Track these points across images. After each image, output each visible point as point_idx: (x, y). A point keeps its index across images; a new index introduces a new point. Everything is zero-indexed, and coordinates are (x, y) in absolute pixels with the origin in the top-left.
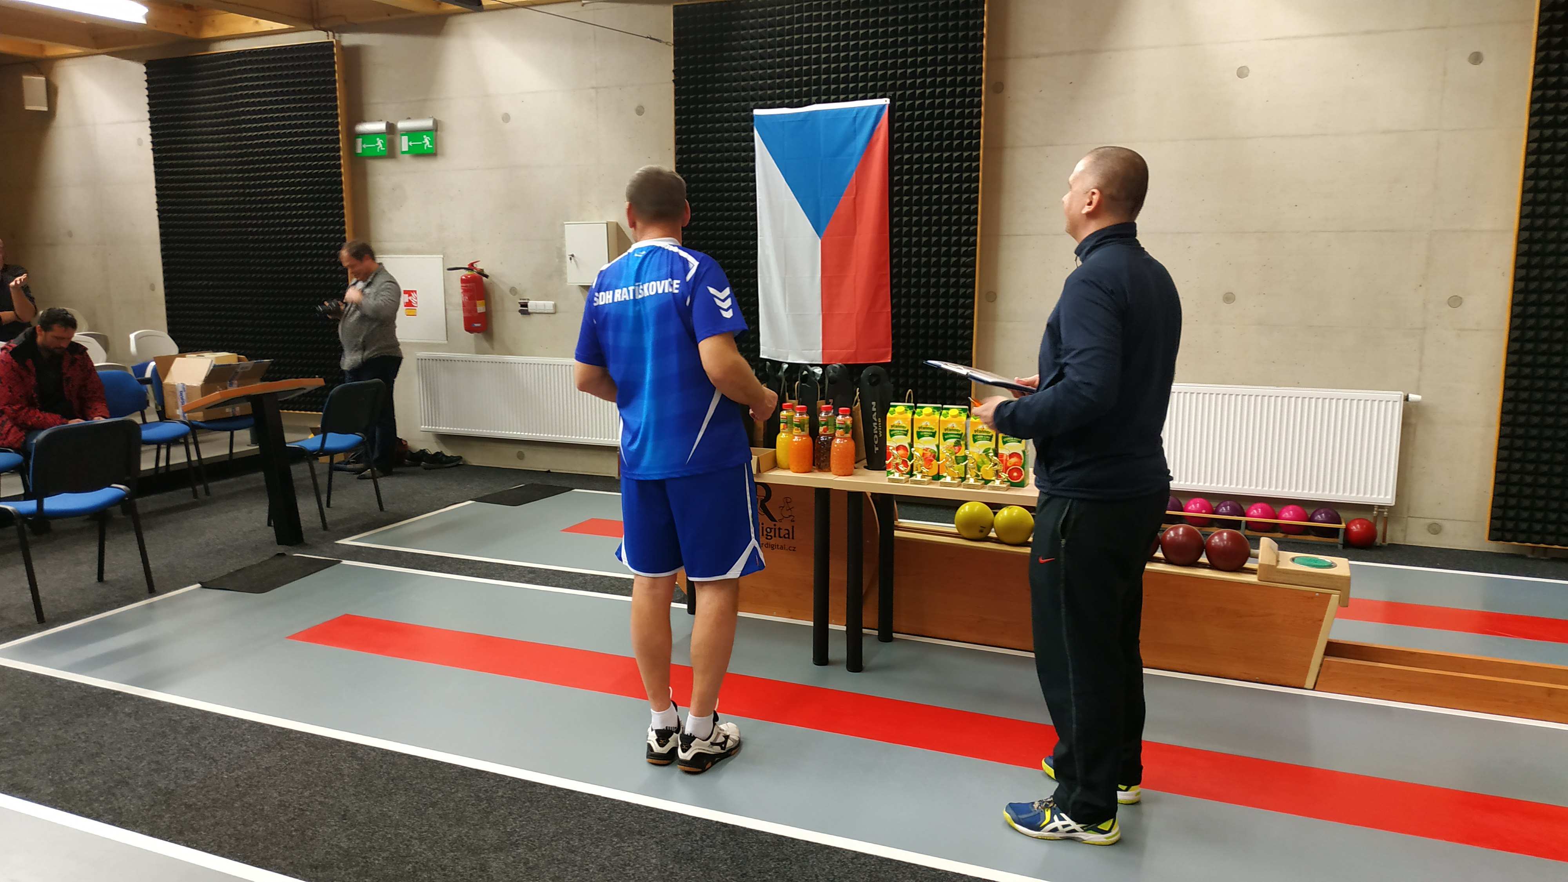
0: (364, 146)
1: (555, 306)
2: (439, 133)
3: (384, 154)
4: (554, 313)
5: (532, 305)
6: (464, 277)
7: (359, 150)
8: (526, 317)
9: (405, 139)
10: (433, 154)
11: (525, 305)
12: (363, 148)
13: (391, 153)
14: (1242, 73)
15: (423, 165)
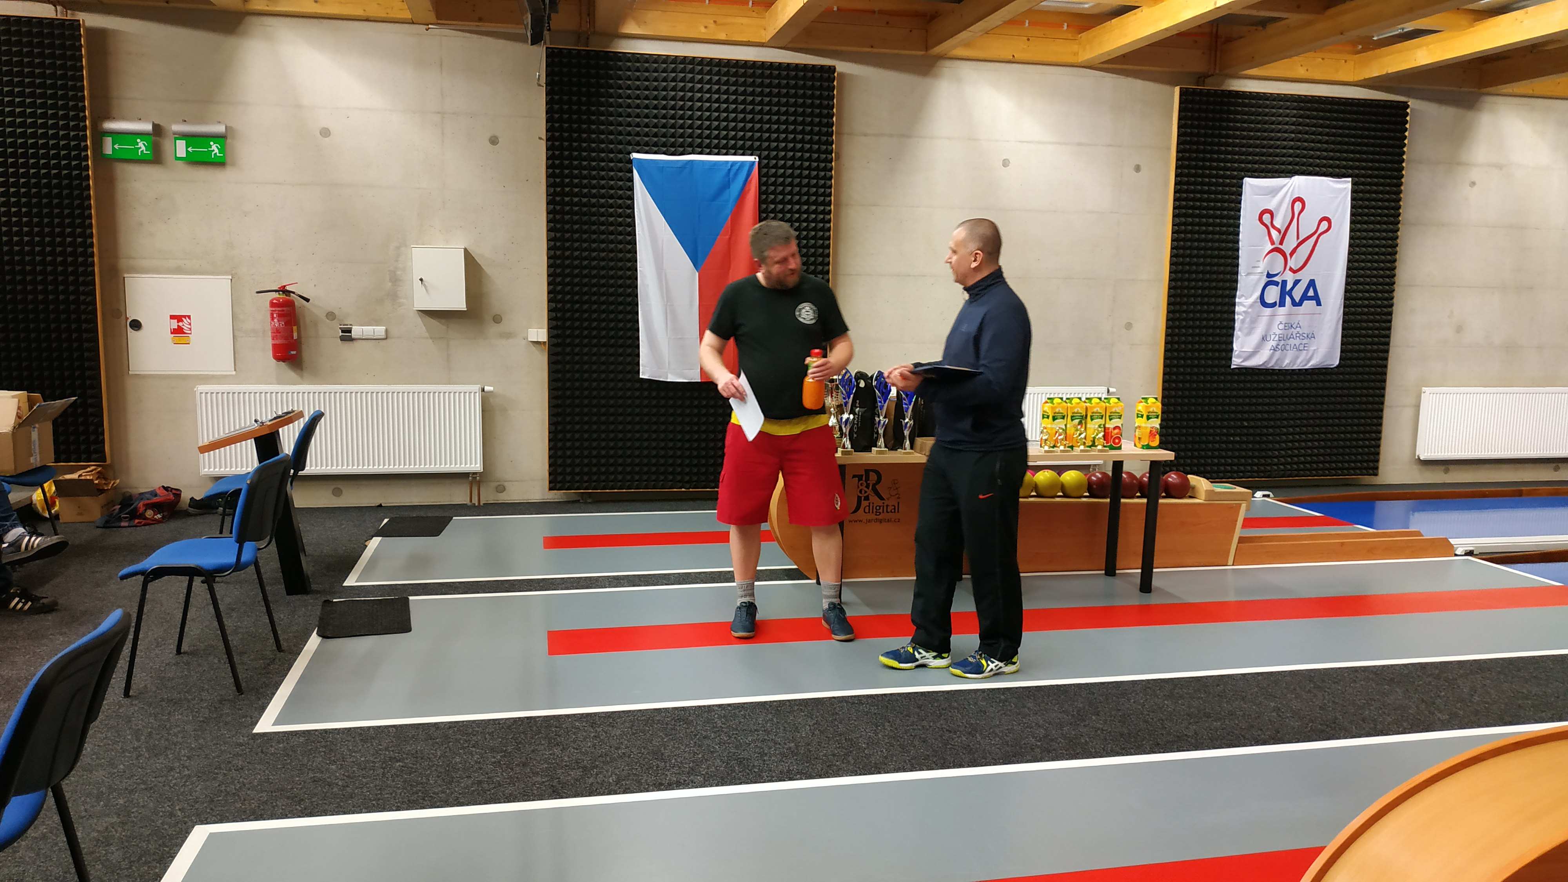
0: (116, 147)
1: (386, 331)
2: (229, 141)
3: (150, 157)
4: (386, 339)
5: (356, 331)
6: (275, 301)
7: (108, 150)
8: (347, 345)
9: (181, 145)
10: (220, 164)
11: (349, 331)
12: (113, 148)
13: (157, 158)
14: (1006, 163)
15: (203, 173)
